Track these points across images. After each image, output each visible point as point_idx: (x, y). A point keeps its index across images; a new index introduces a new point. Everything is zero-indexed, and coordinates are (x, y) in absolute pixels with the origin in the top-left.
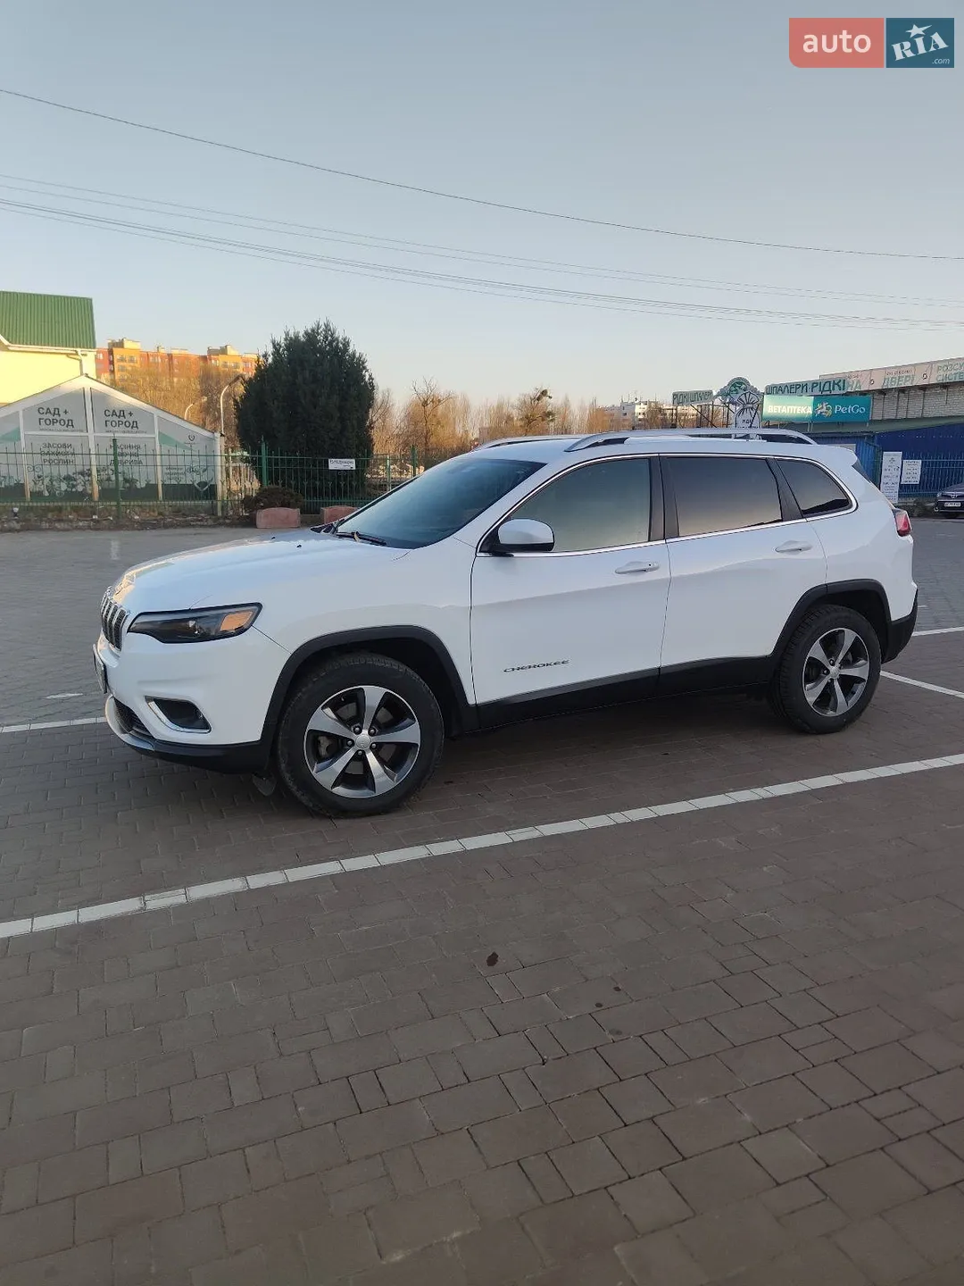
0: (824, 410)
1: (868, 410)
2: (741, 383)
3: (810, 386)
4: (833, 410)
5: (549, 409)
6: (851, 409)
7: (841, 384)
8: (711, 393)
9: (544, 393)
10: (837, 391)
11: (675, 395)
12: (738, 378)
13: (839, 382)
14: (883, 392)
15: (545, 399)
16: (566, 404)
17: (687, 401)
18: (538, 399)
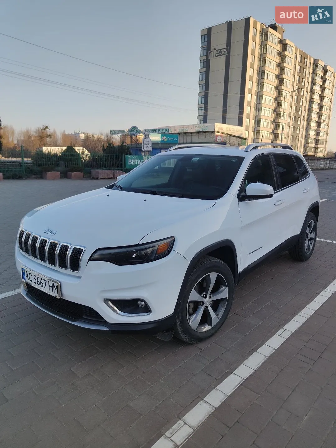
0: (164, 139)
1: (178, 139)
2: (135, 128)
3: (158, 130)
4: (167, 139)
5: (49, 134)
6: (172, 139)
7: (167, 130)
8: (125, 131)
9: (46, 127)
10: (166, 133)
11: (111, 131)
12: (134, 126)
13: (167, 129)
14: (179, 134)
15: (47, 130)
16: (55, 132)
17: (116, 133)
18: (44, 129)
